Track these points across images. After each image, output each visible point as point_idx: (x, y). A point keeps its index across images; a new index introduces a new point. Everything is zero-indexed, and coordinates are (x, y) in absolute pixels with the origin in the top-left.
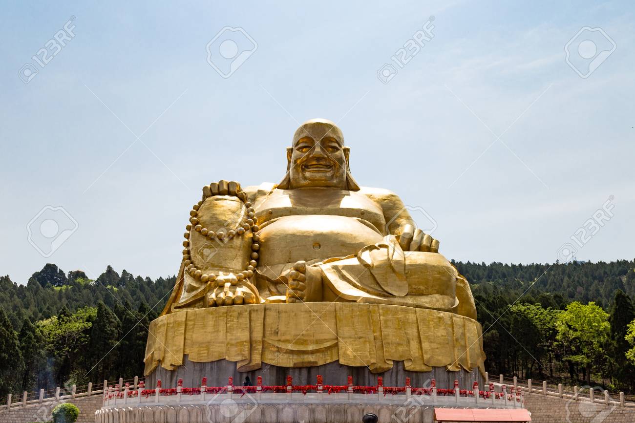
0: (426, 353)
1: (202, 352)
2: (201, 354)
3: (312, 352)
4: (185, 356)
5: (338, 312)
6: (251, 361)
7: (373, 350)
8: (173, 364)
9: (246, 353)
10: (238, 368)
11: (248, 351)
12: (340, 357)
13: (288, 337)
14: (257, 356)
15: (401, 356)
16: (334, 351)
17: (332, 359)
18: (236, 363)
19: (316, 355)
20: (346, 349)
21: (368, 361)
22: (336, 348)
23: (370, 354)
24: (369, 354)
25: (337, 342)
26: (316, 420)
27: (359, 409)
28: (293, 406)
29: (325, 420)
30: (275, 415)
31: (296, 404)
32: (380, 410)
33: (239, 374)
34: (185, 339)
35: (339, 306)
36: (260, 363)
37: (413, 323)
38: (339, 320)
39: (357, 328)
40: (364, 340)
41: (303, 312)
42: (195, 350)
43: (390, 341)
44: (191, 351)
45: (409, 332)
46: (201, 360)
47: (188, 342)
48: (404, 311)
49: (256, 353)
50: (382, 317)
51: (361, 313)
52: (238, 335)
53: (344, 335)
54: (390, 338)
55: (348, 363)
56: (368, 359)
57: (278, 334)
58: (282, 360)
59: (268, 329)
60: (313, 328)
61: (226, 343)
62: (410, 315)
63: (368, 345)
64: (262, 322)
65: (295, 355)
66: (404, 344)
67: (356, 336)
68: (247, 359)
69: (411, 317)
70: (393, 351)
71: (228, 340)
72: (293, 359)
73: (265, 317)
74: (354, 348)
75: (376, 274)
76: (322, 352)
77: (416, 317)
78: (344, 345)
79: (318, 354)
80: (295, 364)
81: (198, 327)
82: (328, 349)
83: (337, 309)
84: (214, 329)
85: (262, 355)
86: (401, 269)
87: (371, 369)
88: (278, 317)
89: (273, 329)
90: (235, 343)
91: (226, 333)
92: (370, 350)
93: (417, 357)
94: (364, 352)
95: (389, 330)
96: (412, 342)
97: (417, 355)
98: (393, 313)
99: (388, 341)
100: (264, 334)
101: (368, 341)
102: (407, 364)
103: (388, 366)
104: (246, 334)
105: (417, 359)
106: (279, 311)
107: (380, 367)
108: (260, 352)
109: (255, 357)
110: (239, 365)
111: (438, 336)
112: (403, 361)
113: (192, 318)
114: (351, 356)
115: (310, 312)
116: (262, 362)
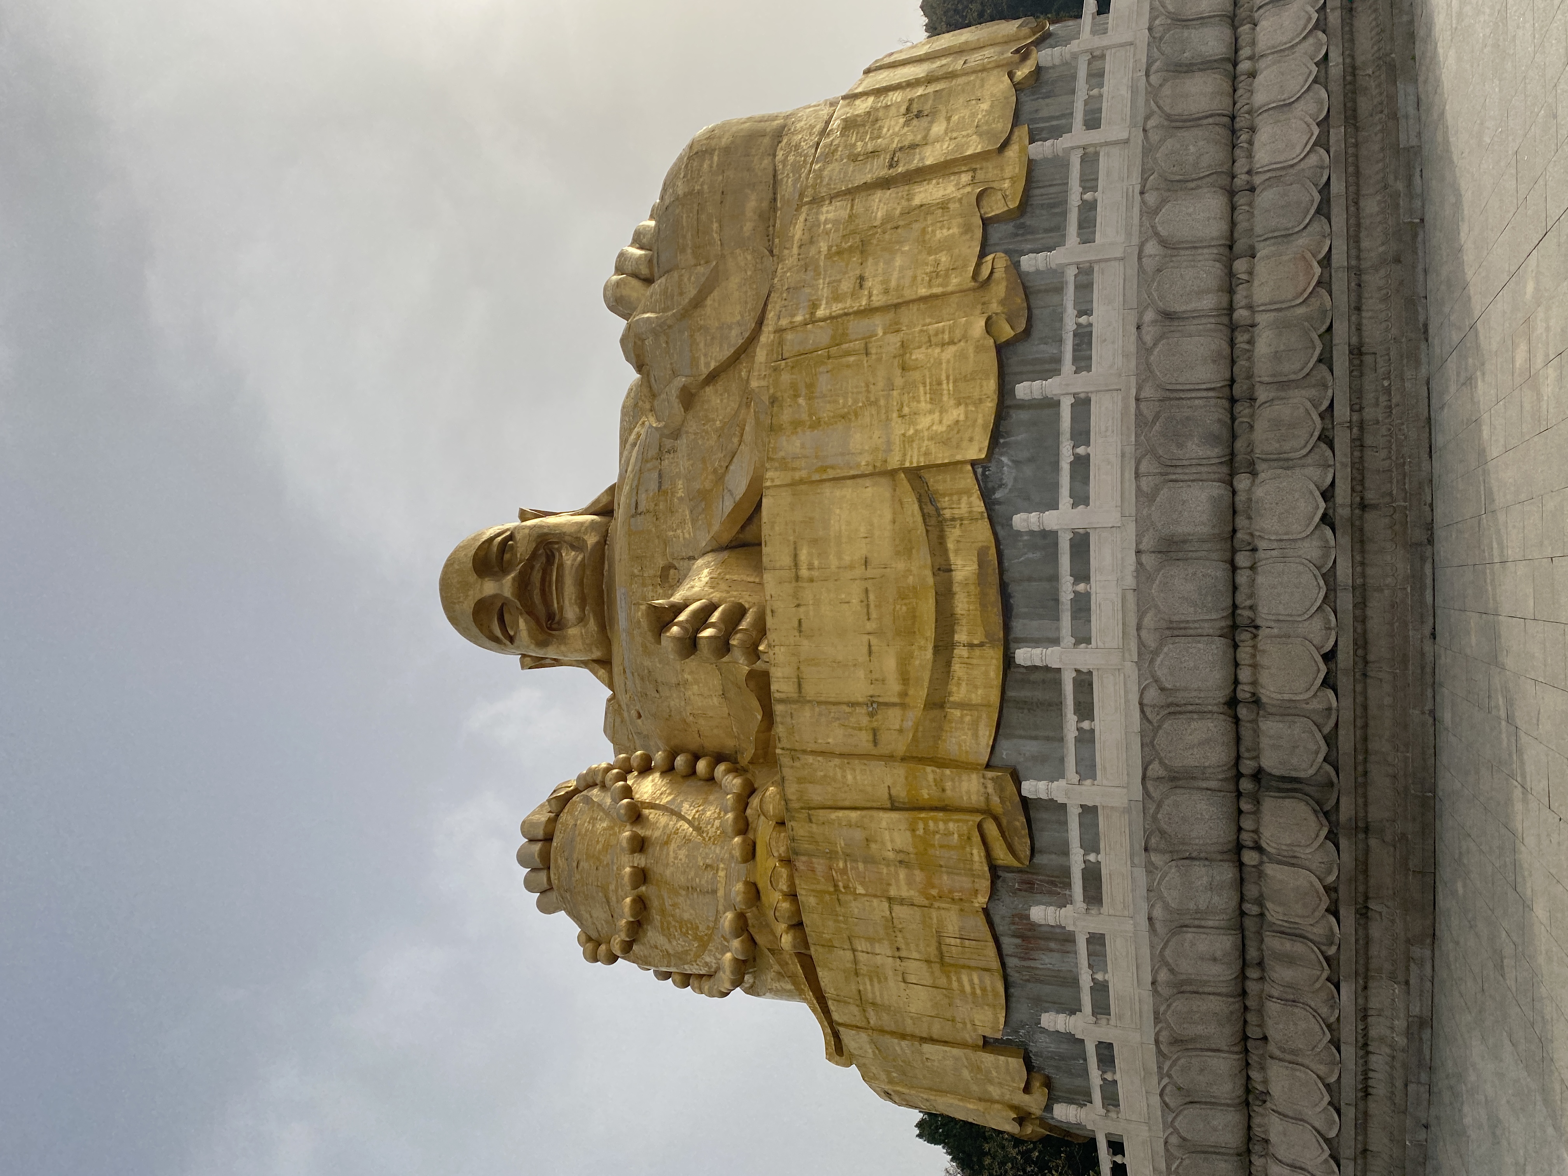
1: (968, 988)
2: (974, 993)
4: (987, 1044)
5: (797, 475)
6: (988, 812)
7: (936, 334)
8: (1023, 1085)
10: (1016, 864)
11: (946, 822)
12: (959, 457)
13: (890, 664)
14: (965, 786)
15: (967, 229)
16: (938, 483)
17: (968, 492)
18: (994, 870)
19: (957, 551)
20: (931, 438)
21: (979, 349)
22: (925, 474)
23: (952, 342)
24: (952, 349)
25: (906, 471)
26: (1216, 531)
27: (1162, 337)
28: (1151, 640)
29: (1217, 490)
30: (1194, 725)
31: (1139, 628)
32: (1164, 243)
33: (1039, 859)
34: (932, 1040)
35: (778, 473)
36: (990, 774)
37: (852, 206)
38: (824, 469)
39: (855, 401)
40: (898, 372)
41: (798, 606)
42: (963, 1010)
43: (910, 273)
44: (969, 1026)
45: (879, 214)
46: (996, 994)
47: (936, 1030)
48: (807, 237)
49: (953, 789)
50: (821, 313)
51: (804, 391)
52: (891, 855)
53: (877, 449)
54: (895, 275)
55: (984, 427)
56: (971, 350)
57: (879, 704)
58: (976, 687)
59: (863, 741)
60: (851, 567)
61: (926, 902)
62: (822, 218)
63: (918, 355)
64: (837, 761)
65: (957, 637)
66: (922, 226)
67: (882, 402)
68: (980, 826)
69: (831, 216)
70: (944, 259)
71: (912, 893)
72: (971, 646)
73: (822, 753)
74: (929, 406)
75: (707, 364)
76: (942, 530)
77: (831, 199)
78: (915, 445)
79: (951, 545)
80: (990, 639)
81: (881, 995)
82: (929, 509)
83: (788, 480)
84: (880, 941)
85: (961, 766)
86: (689, 279)
87: (1007, 332)
88: (820, 703)
89: (865, 721)
90: (922, 870)
91: (890, 899)
92: (936, 345)
93: (973, 177)
94: (944, 366)
95: (868, 284)
96: (917, 201)
97: (965, 178)
98: (811, 274)
99: (907, 282)
100: (880, 757)
101: (902, 355)
102: (996, 207)
103: (999, 274)
104: (884, 824)
105: (980, 175)
106: (800, 699)
107: (1002, 303)
108: (947, 772)
109: (968, 792)
110: (1002, 855)
111: (907, 123)
112: (986, 222)
113: (855, 1010)
114: (956, 414)
115: (797, 578)
116: (988, 766)
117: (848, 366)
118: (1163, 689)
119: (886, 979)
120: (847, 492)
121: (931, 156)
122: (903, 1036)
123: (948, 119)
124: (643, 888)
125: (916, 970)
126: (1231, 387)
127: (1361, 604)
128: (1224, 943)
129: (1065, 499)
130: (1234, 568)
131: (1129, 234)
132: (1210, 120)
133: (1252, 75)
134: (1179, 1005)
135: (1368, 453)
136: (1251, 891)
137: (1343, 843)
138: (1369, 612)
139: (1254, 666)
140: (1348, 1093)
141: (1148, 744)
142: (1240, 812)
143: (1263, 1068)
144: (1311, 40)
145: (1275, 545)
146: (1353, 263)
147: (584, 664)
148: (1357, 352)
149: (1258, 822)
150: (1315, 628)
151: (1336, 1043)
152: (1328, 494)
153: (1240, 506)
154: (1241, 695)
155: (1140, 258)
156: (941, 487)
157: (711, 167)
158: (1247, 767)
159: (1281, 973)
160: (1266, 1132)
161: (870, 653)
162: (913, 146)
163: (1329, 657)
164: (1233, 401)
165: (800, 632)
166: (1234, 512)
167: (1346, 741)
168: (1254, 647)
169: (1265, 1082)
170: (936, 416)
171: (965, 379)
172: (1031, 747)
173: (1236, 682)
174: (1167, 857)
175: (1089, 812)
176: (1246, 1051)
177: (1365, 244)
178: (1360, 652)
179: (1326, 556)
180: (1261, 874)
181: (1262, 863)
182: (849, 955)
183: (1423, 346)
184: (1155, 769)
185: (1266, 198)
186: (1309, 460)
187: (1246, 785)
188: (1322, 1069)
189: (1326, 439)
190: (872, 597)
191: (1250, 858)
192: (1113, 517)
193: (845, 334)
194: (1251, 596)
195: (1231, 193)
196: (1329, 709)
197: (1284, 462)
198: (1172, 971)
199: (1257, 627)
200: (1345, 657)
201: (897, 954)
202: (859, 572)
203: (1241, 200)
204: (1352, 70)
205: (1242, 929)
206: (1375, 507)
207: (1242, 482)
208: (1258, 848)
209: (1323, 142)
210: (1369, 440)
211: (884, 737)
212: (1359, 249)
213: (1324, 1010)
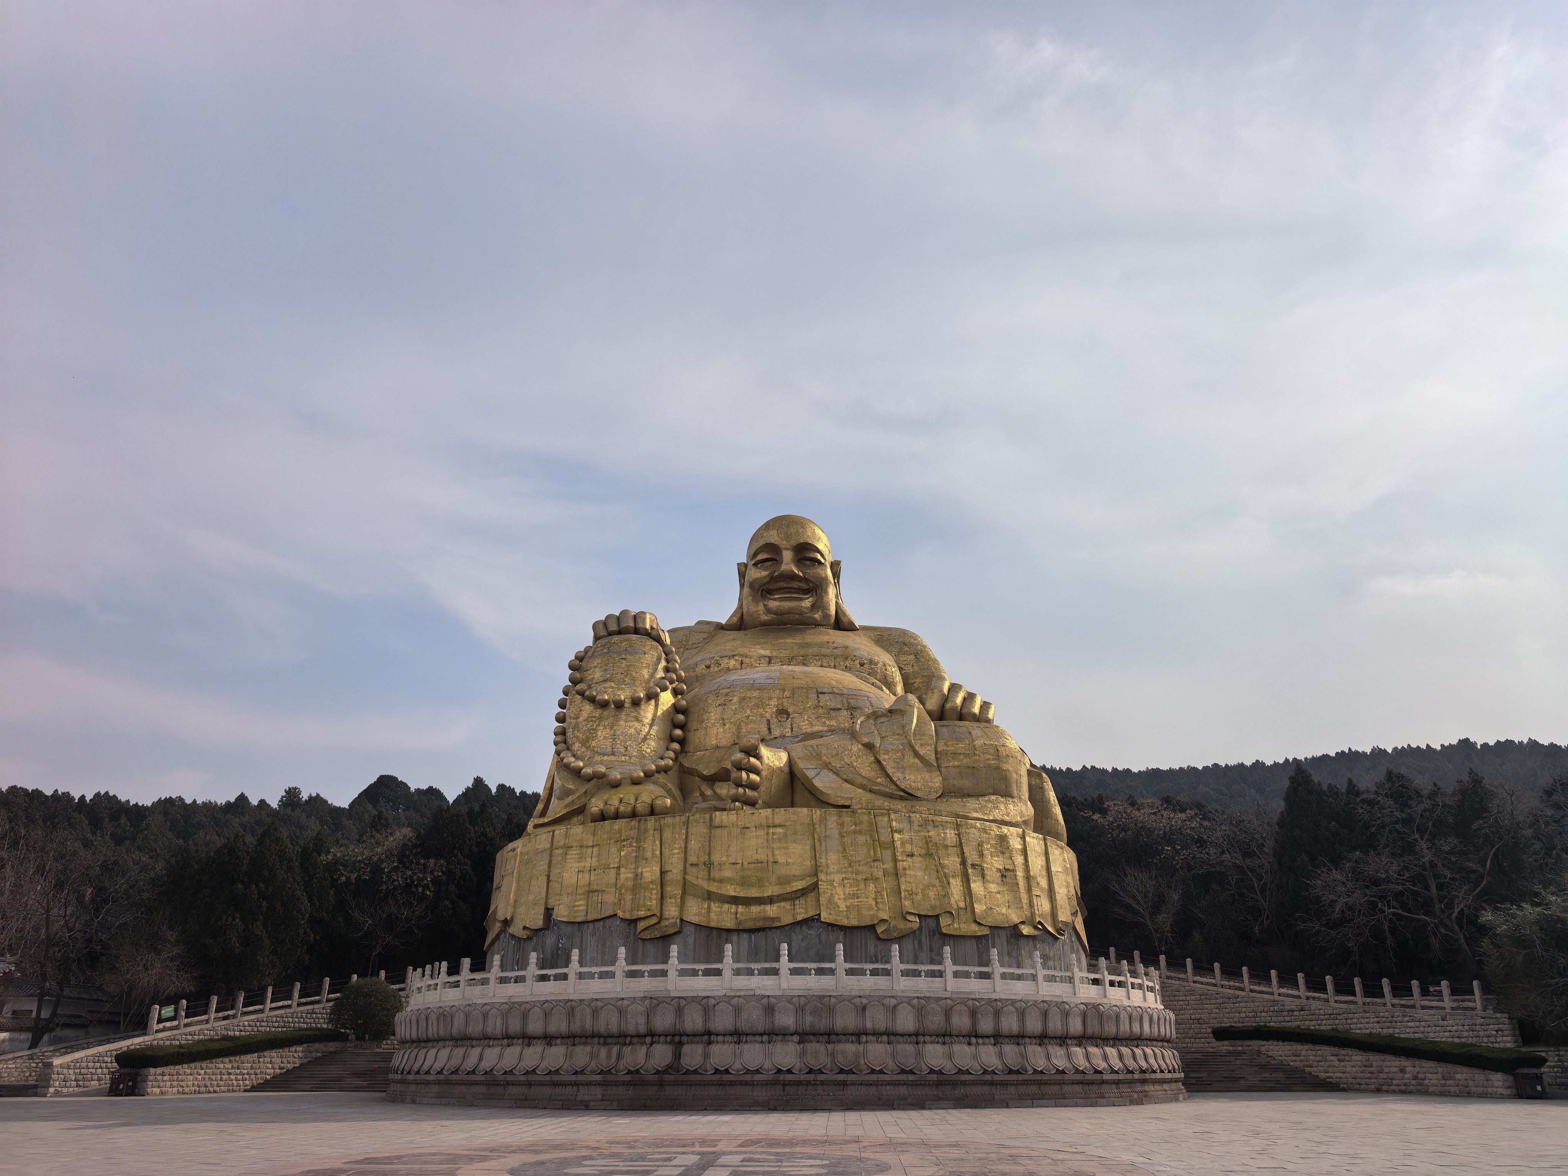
0: (979, 901)
1: (577, 903)
2: (575, 906)
3: (771, 900)
4: (548, 912)
5: (817, 826)
6: (661, 919)
7: (881, 895)
8: (527, 926)
9: (654, 903)
10: (638, 931)
11: (656, 899)
12: (822, 908)
13: (728, 873)
14: (673, 909)
15: (933, 907)
16: (811, 897)
17: (806, 913)
18: (634, 921)
19: (780, 907)
20: (832, 894)
21: (873, 916)
22: (815, 892)
23: (877, 903)
24: (874, 904)
25: (817, 881)
26: (776, 1027)
27: (856, 1006)
28: (735, 1001)
29: (792, 1028)
30: (701, 1018)
31: (739, 997)
32: (895, 1007)
33: (640, 942)
34: (549, 881)
35: (818, 816)
36: (678, 921)
37: (952, 846)
38: (820, 841)
39: (852, 856)
40: (864, 877)
41: (756, 827)
42: (566, 900)
43: (912, 880)
44: (558, 902)
45: (946, 862)
46: (575, 917)
47: (554, 885)
48: (937, 823)
49: (671, 903)
50: (896, 836)
51: (858, 828)
52: (640, 870)
53: (828, 867)
54: (912, 873)
55: (836, 920)
56: (871, 913)
57: (710, 867)
58: (717, 916)
59: (693, 859)
60: (773, 855)
61: (618, 887)
62: (947, 831)
63: (872, 887)
64: (683, 846)
65: (740, 906)
66: (937, 885)
67: (850, 869)
68: (654, 915)
69: (948, 836)
70: (919, 897)
71: (622, 880)
72: (736, 913)
73: (687, 837)
74: (847, 893)
75: (885, 760)
76: (789, 900)
77: (959, 835)
78: (829, 887)
79: (782, 904)
80: (740, 923)
81: (571, 859)
82: (799, 894)
83: (815, 821)
84: (598, 861)
85: (682, 906)
86: (928, 750)
87: (880, 930)
88: (710, 837)
89: (702, 859)
90: (634, 885)
91: (619, 868)
92: (876, 896)
93: (962, 908)
94: (865, 900)
95: (909, 859)
96: (952, 880)
97: (962, 904)
98: (917, 828)
99: (908, 879)
100: (685, 867)
101: (872, 879)
102: (944, 921)
103: (909, 925)
104: (654, 868)
105: (962, 912)
106: (712, 826)
107: (895, 927)
108: (679, 901)
109: (669, 910)
110: (641, 925)
111: (999, 870)
112: (937, 917)
113: (562, 843)
114: (843, 907)
115: (768, 827)
116: (682, 920)
117: (869, 851)
118: (715, 1006)
119: (579, 862)
120: (808, 854)
121: (976, 886)
122: (550, 866)
123: (999, 893)
124: (613, 706)
125: (585, 878)
126: (835, 1034)
127: (746, 1083)
128: (614, 1028)
129: (792, 965)
130: (762, 1035)
131: (903, 991)
132: (948, 1026)
133: (969, 1044)
134: (588, 1011)
135: (805, 1087)
136: (635, 1040)
137: (656, 1076)
138: (744, 1087)
139: (724, 1042)
140: (556, 1078)
141: (694, 999)
142: (666, 1036)
143: (562, 1044)
144: (979, 1068)
145: (770, 1051)
146: (880, 1083)
147: (740, 606)
148: (844, 1084)
149: (663, 1043)
150: (737, 1066)
151: (576, 1073)
152: (789, 1071)
153: (786, 1037)
154: (712, 1037)
155: (889, 997)
156: (809, 899)
157: (989, 760)
158: (684, 1039)
159: (603, 1051)
160: (534, 1045)
161: (733, 864)
162: (983, 876)
163: (727, 1071)
164: (829, 1035)
165: (744, 828)
166: (784, 1035)
167: (693, 1077)
168: (731, 1042)
169: (556, 1045)
170: (842, 896)
171: (859, 910)
172: (691, 941)
173: (717, 1035)
174: (648, 1007)
175: (664, 973)
176: (569, 1037)
177: (888, 1087)
178: (728, 1083)
179: (765, 1070)
180: (642, 1044)
181: (647, 1044)
182: (590, 844)
183: (845, 1108)
184: (683, 1002)
185: (910, 1048)
186: (802, 1064)
187: (677, 1039)
188: (565, 1067)
189: (811, 1071)
190: (759, 865)
191: (648, 1040)
192: (784, 986)
193: (886, 849)
194: (751, 1042)
195: (917, 1034)
196: (707, 1071)
197: (802, 1055)
198: (603, 1007)
199: (739, 1044)
200: (726, 1077)
201: (592, 869)
202: (771, 859)
203: (914, 1038)
204: (964, 1084)
205: (619, 1036)
206: (784, 1090)
207: (796, 1038)
208: (652, 1044)
209: (932, 1071)
210: (810, 1087)
211: (694, 869)
212: (886, 1085)
213: (589, 1069)
